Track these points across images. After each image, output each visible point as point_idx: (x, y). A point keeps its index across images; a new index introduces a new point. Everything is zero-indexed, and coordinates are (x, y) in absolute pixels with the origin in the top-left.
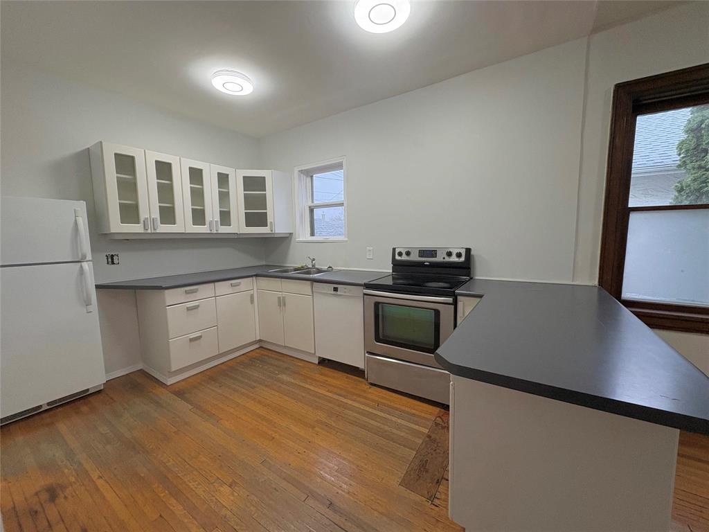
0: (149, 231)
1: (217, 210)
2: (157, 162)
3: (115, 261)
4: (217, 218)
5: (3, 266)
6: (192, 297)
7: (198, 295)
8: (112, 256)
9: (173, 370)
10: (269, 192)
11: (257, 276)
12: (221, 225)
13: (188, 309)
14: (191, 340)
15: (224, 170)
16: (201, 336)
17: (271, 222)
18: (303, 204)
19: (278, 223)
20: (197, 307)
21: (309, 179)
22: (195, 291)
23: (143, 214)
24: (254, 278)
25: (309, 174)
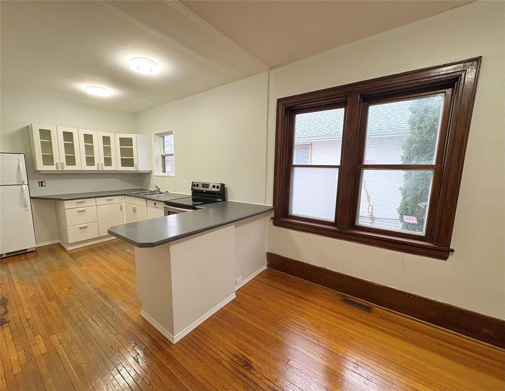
0: (59, 169)
1: (102, 157)
2: (64, 133)
3: (44, 184)
4: (103, 162)
5: (1, 186)
6: (81, 205)
7: (85, 205)
8: (42, 182)
9: (69, 243)
10: (134, 147)
11: (124, 195)
12: (105, 166)
13: (79, 212)
14: (81, 228)
15: (107, 135)
16: (87, 227)
17: (136, 165)
18: (157, 153)
19: (141, 165)
20: (84, 211)
21: (162, 139)
22: (84, 202)
23: (56, 160)
24: (123, 196)
25: (162, 135)
